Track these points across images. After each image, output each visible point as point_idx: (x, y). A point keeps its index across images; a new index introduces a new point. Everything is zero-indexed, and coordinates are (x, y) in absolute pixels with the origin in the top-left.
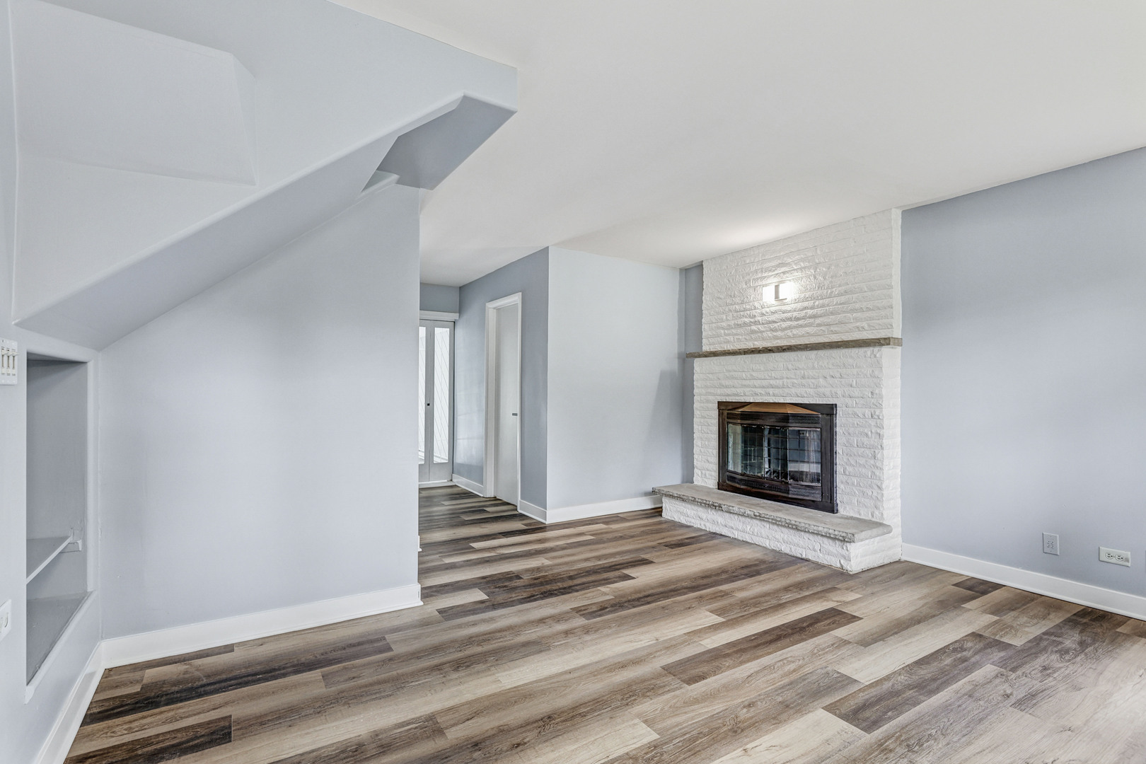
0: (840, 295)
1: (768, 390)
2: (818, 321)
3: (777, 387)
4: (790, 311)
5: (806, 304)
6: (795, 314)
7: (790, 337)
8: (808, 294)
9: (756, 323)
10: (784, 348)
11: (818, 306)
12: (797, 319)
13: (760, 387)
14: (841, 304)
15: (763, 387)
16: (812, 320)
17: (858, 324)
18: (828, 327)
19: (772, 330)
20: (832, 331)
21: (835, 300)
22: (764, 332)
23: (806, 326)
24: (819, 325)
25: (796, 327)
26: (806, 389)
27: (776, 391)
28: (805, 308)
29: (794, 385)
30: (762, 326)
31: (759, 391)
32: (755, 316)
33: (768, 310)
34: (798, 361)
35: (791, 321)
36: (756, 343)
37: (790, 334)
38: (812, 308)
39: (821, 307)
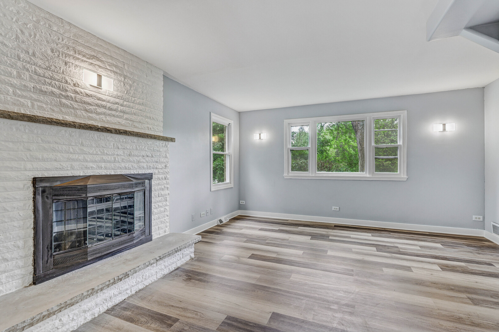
0: (139, 104)
1: (100, 164)
2: (126, 116)
3: (109, 162)
4: (104, 101)
5: (117, 100)
6: (109, 105)
7: (104, 122)
8: (119, 94)
9: (67, 97)
10: (122, 131)
11: (126, 105)
12: (110, 109)
13: (92, 161)
14: (140, 110)
15: (96, 161)
16: (122, 114)
17: (148, 126)
18: (132, 122)
19: (86, 110)
20: (134, 125)
21: (137, 106)
22: (77, 109)
23: (117, 116)
24: (127, 119)
25: (109, 115)
26: (132, 164)
27: (108, 165)
28: (117, 103)
29: (123, 160)
30: (76, 103)
31: (91, 165)
32: (66, 91)
33: (82, 91)
34: (126, 142)
35: (106, 109)
36: (64, 116)
37: (104, 119)
38: (122, 105)
39: (128, 107)
